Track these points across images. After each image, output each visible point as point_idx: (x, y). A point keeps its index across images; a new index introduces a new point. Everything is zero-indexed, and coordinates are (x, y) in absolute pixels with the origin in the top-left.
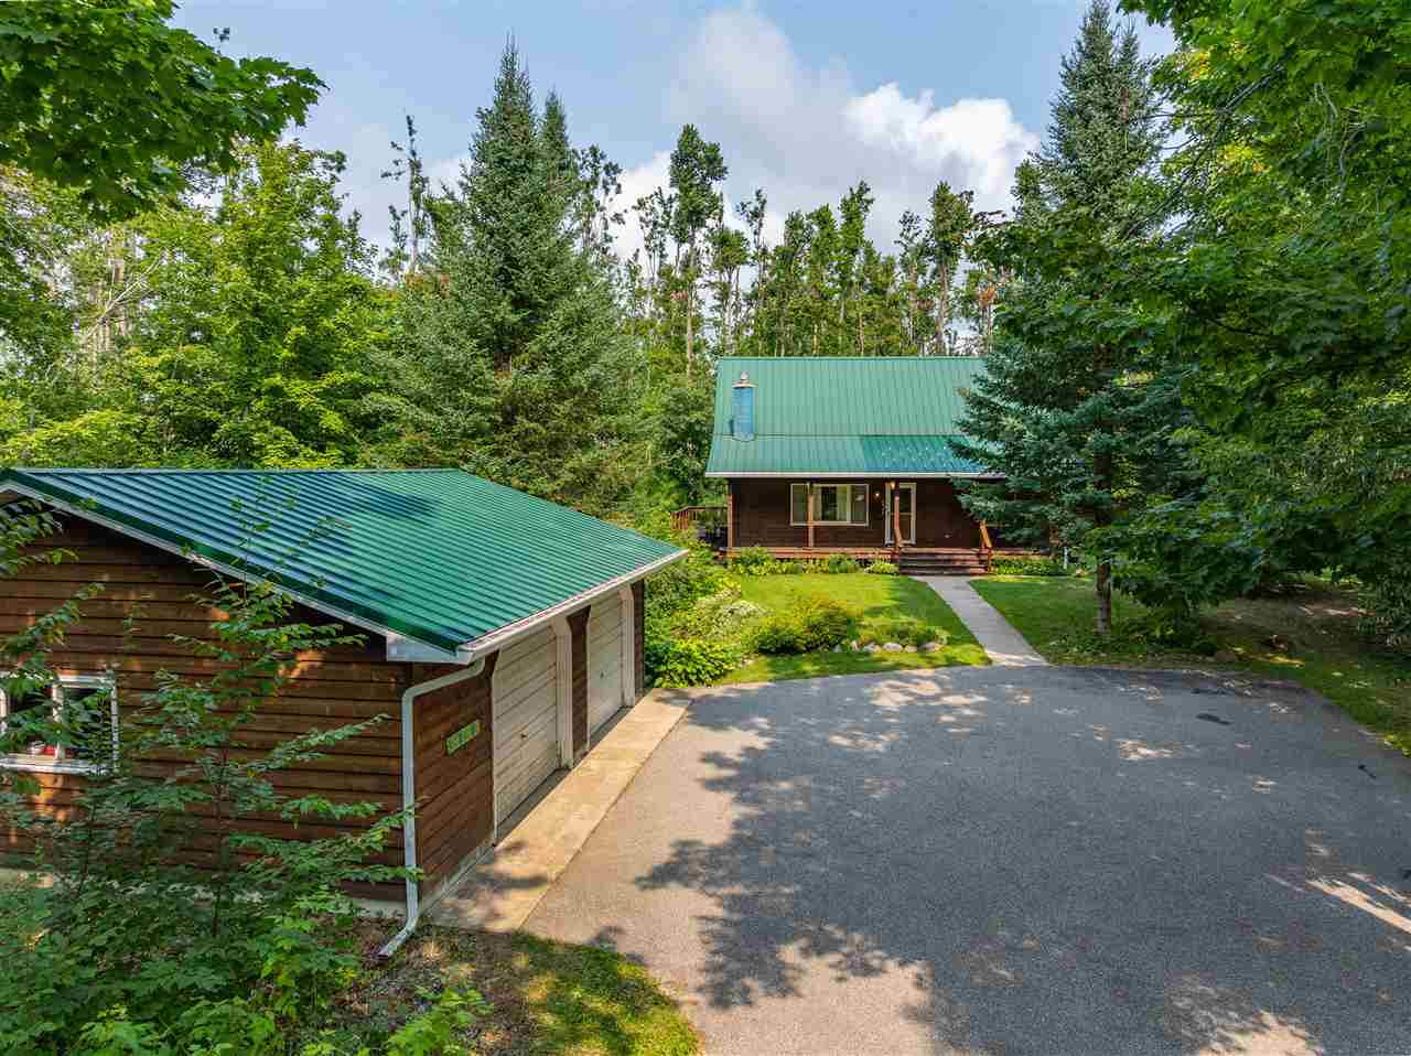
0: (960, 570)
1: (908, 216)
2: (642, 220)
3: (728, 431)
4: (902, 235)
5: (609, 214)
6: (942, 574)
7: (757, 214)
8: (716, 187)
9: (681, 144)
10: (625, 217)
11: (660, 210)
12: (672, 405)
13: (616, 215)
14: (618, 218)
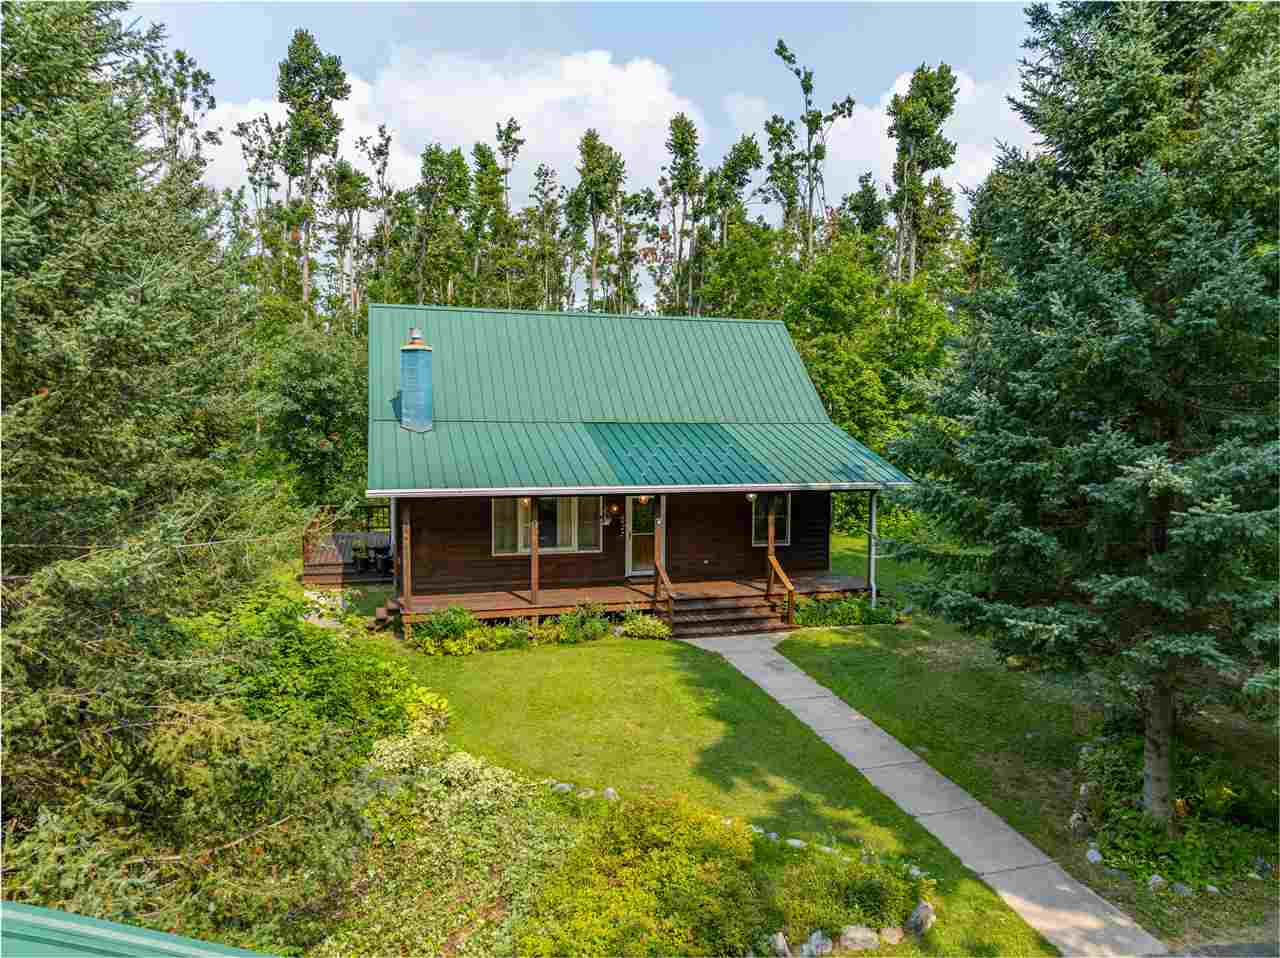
0: (751, 625)
1: (544, 168)
2: (244, 148)
3: (392, 416)
4: (536, 189)
5: (201, 132)
6: (731, 633)
7: (381, 152)
8: (338, 107)
9: (292, 51)
10: (220, 136)
11: (267, 139)
12: (296, 363)
13: (209, 133)
14: (211, 137)
